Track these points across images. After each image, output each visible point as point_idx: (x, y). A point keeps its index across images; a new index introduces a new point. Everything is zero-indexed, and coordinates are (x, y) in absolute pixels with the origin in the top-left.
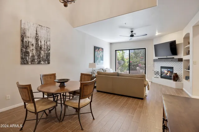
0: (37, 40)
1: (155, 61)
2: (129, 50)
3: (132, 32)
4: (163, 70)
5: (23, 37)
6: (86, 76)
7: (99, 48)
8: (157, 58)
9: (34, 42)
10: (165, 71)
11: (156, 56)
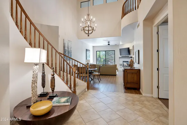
0: (68, 48)
1: (120, 58)
2: (105, 51)
3: (109, 42)
4: (124, 63)
5: (64, 47)
6: (92, 66)
7: (88, 50)
8: (121, 56)
9: (67, 50)
10: (125, 64)
11: (120, 55)
